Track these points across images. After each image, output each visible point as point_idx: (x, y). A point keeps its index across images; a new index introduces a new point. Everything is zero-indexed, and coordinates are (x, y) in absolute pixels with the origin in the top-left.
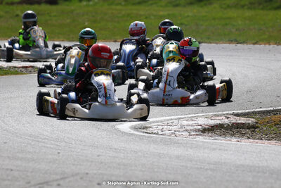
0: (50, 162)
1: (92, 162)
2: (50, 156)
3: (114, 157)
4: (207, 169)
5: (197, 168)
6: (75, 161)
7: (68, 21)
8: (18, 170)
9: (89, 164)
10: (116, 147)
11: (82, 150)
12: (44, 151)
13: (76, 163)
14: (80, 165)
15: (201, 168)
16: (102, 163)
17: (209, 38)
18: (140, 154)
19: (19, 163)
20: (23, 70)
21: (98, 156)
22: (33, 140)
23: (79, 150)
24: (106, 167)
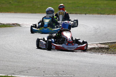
0: (24, 63)
1: (41, 63)
2: (24, 60)
3: (50, 61)
5: (85, 65)
7: (31, 5)
8: (10, 66)
9: (40, 63)
10: (51, 57)
13: (34, 63)
14: (36, 64)
16: (45, 63)
17: (89, 12)
18: (61, 59)
20: (13, 25)
21: (44, 60)
22: (17, 54)
23: (36, 58)
24: (47, 65)
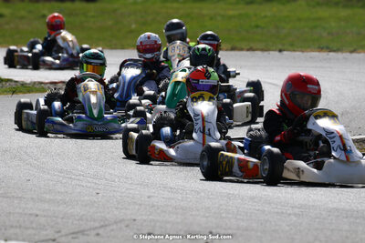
0: (86, 206)
1: (140, 205)
2: (86, 198)
3: (169, 199)
4: (290, 214)
6: (119, 203)
7: (110, 23)
8: (45, 216)
9: (137, 207)
10: (171, 185)
11: (127, 189)
12: (79, 190)
13: (120, 206)
14: (126, 209)
15: (282, 213)
16: (153, 206)
17: (292, 45)
18: (203, 194)
19: (46, 206)
20: (50, 86)
21: (149, 197)
22: (64, 177)
23: (123, 190)
24: (159, 211)
